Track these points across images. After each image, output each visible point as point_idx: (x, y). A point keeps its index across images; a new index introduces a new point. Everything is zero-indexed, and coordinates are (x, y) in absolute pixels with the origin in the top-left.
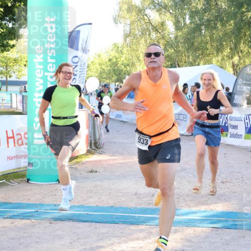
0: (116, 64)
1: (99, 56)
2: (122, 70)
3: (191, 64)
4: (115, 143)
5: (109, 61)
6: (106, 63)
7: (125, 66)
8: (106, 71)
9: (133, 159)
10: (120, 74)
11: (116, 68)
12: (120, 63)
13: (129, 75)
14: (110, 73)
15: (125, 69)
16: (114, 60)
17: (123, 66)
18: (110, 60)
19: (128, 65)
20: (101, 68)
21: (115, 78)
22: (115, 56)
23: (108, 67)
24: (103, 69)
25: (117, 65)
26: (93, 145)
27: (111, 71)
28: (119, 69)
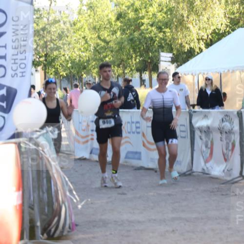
0: (136, 25)
1: (91, 7)
2: (151, 39)
4: (105, 224)
5: (118, 19)
6: (110, 23)
7: (160, 29)
8: (111, 44)
10: (147, 50)
11: (136, 34)
12: (145, 21)
13: (171, 51)
14: (121, 49)
15: (161, 35)
16: (131, 15)
17: (154, 29)
18: (120, 16)
19: (167, 25)
20: (99, 37)
21: (135, 61)
22: (133, 5)
23: (114, 32)
24: (104, 41)
25: (138, 27)
26: (39, 232)
27: (126, 43)
28: (145, 38)
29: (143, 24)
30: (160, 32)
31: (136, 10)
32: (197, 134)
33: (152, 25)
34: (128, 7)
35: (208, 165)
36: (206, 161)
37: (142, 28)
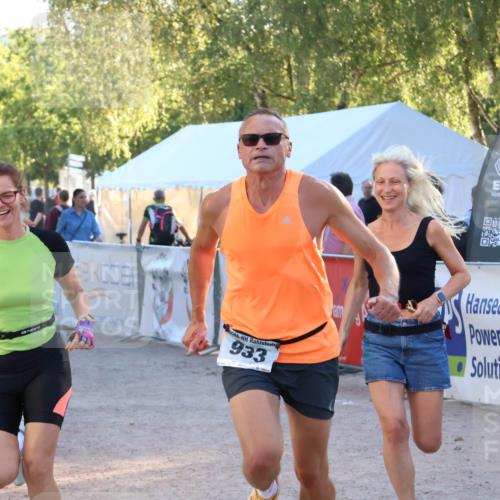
0: (26, 109)
2: (50, 131)
3: (316, 106)
7: (63, 117)
9: (110, 469)
10: (44, 147)
11: (28, 123)
12: (41, 105)
13: (79, 151)
15: (64, 127)
16: (19, 94)
17: (55, 118)
19: (75, 112)
21: (25, 163)
22: (23, 80)
25: (31, 113)
27: (11, 136)
28: (41, 130)
29: (36, 109)
30: (64, 122)
31: (28, 88)
32: (149, 280)
33: (51, 112)
34: (17, 83)
35: (165, 327)
36: (163, 321)
37: (36, 114)
